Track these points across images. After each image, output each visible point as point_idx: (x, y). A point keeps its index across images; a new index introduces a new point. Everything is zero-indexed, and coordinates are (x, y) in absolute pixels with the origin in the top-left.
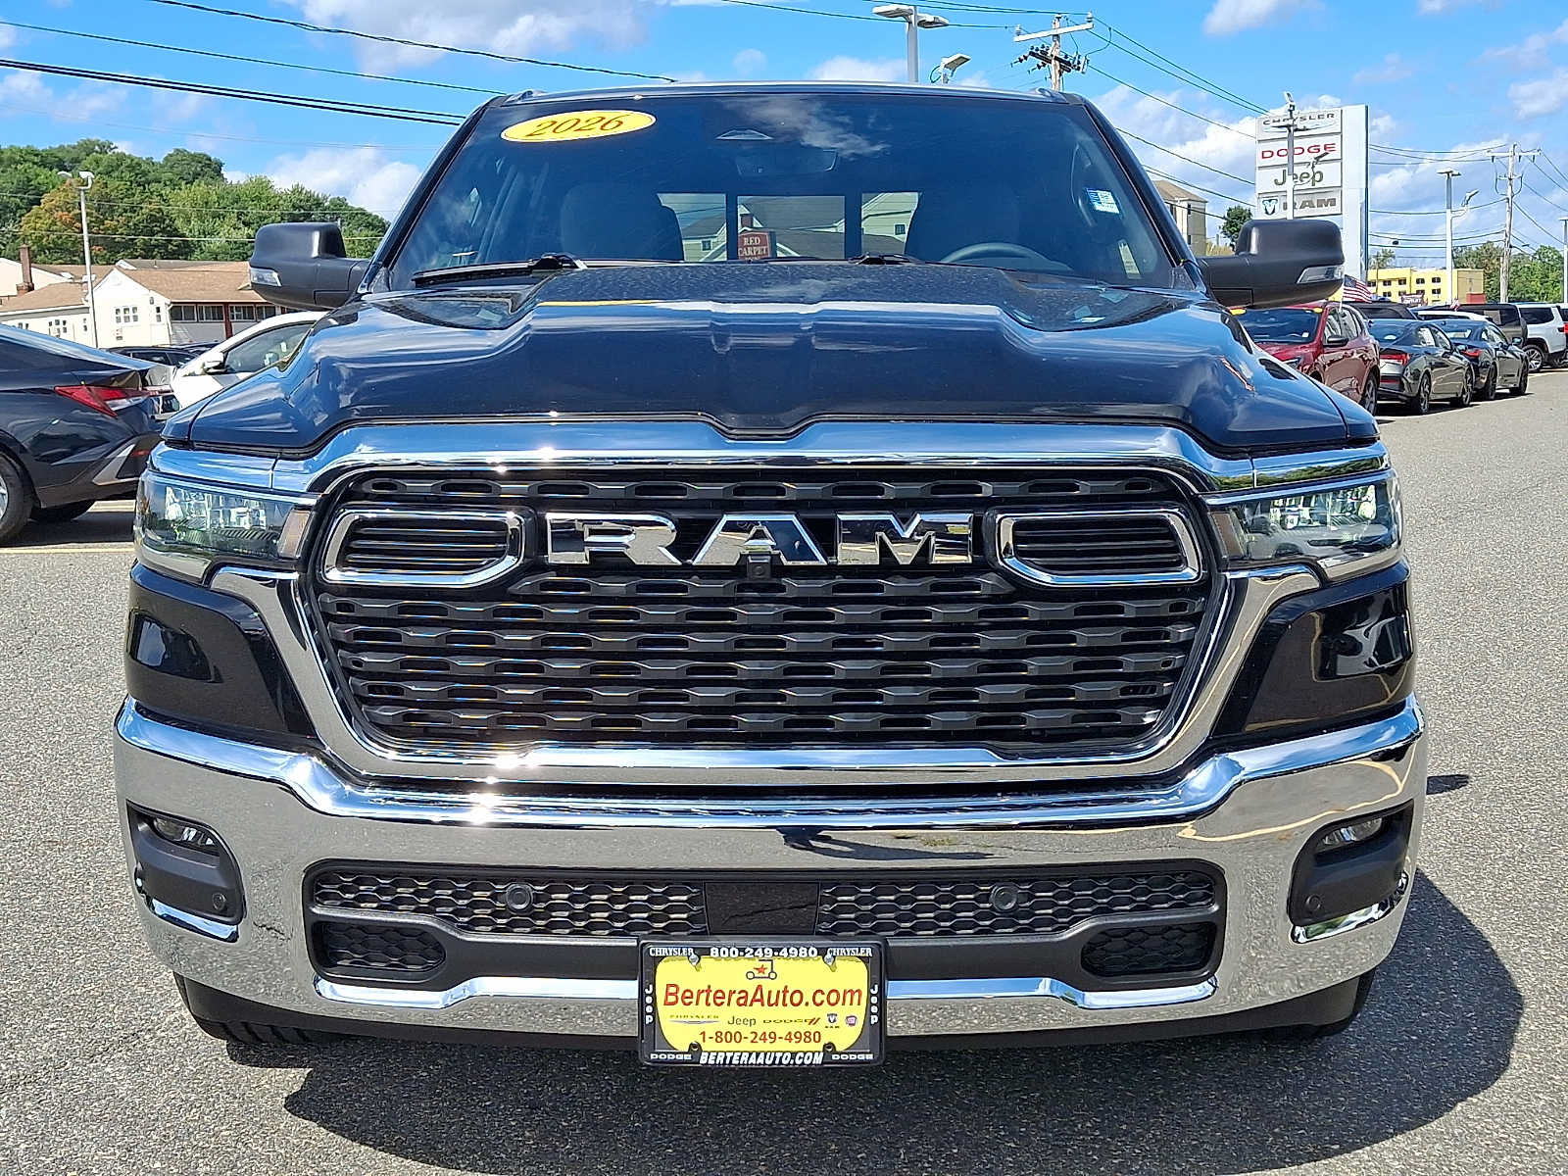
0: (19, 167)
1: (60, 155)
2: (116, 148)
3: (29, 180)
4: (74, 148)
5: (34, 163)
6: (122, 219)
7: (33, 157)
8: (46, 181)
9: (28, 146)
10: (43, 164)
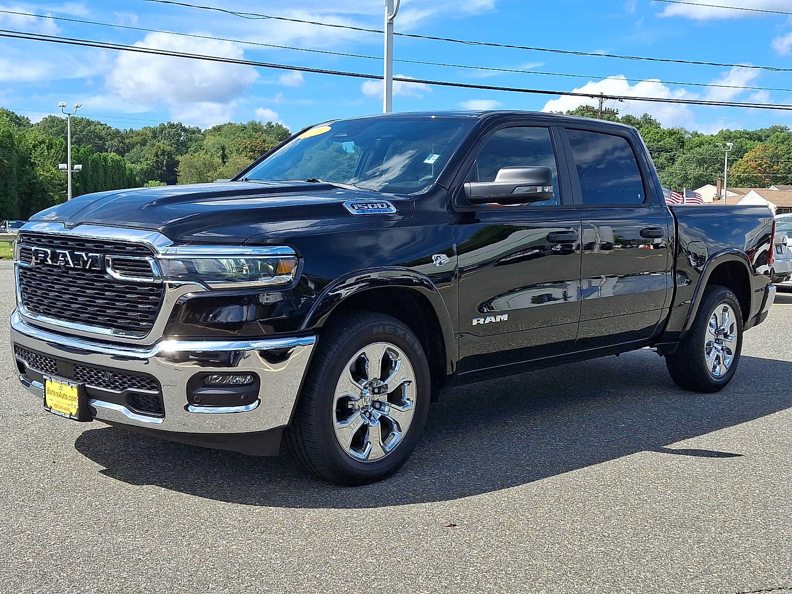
0: (738, 140)
1: (760, 134)
2: (789, 129)
3: (742, 147)
4: (768, 130)
5: (746, 138)
6: (782, 165)
7: (746, 135)
8: (750, 147)
9: (744, 130)
10: (751, 139)
